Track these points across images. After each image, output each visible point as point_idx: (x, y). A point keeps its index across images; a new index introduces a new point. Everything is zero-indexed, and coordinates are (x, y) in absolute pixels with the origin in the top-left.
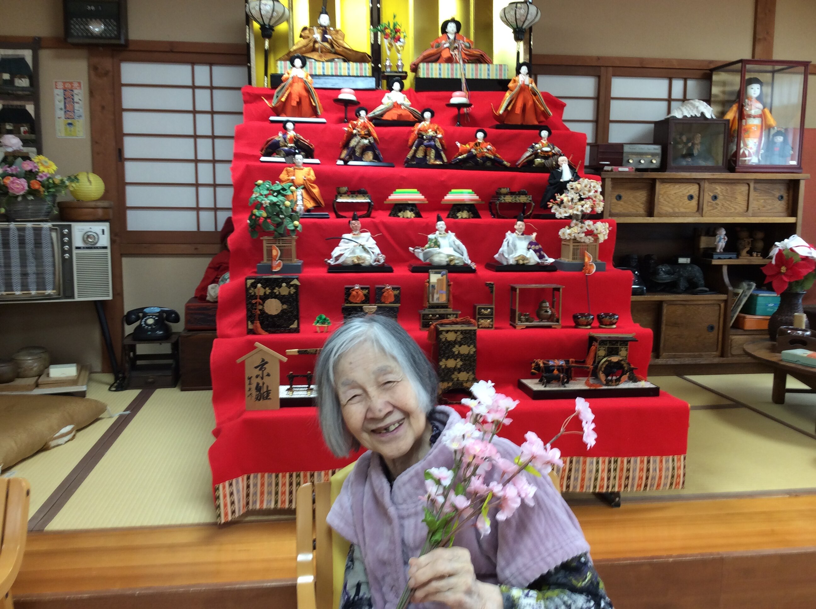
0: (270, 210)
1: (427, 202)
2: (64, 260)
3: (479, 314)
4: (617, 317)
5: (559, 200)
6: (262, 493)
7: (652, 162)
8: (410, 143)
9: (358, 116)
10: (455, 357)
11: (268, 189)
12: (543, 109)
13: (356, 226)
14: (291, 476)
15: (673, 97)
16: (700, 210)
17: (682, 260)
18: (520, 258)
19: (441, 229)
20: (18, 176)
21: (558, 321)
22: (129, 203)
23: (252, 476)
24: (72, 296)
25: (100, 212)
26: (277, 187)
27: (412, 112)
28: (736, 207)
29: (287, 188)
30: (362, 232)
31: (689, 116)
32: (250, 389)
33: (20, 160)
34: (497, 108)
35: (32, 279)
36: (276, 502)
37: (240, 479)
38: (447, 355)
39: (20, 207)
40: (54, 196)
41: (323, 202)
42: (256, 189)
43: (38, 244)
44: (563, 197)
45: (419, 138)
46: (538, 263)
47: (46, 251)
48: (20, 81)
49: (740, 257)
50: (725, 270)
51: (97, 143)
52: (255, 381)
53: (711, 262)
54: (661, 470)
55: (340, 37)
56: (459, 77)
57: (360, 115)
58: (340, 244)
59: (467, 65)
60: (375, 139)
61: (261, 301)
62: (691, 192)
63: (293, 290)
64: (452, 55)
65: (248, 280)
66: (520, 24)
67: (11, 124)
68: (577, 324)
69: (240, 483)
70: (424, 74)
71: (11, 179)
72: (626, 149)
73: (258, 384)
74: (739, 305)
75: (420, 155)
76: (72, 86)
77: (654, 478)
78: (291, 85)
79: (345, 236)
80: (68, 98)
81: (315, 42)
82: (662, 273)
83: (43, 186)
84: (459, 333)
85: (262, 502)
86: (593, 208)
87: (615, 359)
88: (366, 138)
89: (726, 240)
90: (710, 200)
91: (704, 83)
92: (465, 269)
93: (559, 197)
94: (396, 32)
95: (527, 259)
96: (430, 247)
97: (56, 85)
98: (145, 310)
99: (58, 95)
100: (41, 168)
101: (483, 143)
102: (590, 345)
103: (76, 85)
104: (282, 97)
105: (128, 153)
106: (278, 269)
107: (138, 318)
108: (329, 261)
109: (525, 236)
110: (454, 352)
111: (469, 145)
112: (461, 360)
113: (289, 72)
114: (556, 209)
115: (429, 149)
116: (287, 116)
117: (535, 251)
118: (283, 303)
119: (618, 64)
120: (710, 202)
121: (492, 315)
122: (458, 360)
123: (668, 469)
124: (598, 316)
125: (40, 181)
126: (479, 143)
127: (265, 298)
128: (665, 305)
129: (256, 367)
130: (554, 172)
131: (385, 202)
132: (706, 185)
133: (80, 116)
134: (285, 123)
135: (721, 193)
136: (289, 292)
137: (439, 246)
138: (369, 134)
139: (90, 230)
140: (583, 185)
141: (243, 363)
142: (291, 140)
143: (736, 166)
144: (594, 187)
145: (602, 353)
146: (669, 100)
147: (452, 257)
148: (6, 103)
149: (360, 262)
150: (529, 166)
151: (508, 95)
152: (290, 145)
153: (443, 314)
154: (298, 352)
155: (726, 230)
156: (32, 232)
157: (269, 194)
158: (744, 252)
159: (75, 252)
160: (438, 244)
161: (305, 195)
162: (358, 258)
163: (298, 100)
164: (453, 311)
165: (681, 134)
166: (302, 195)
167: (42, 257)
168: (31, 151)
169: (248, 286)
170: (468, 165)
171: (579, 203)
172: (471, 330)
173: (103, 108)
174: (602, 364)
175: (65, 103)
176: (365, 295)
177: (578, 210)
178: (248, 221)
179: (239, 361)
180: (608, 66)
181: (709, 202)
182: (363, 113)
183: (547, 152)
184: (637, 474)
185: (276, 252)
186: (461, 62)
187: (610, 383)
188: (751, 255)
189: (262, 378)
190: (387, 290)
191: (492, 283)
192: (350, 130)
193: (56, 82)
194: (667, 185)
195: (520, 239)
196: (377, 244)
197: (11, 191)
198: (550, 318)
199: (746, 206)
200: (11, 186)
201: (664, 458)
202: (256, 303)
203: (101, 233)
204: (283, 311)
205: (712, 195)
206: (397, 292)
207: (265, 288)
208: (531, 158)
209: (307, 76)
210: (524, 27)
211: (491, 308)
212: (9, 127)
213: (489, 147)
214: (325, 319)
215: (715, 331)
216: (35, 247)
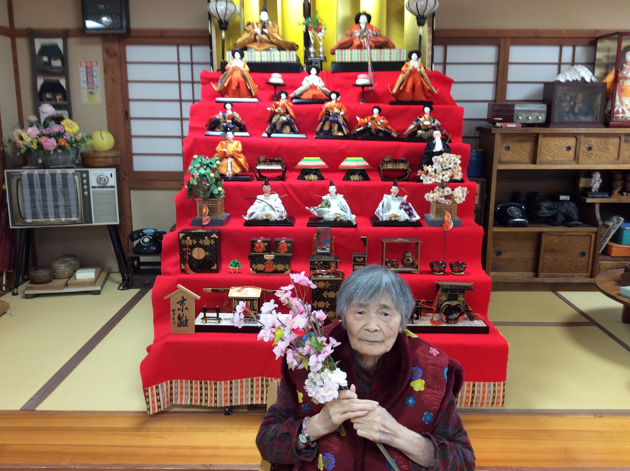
0: (199, 180)
1: (328, 167)
2: (84, 196)
3: (355, 261)
4: (464, 266)
5: (425, 170)
6: (182, 393)
7: (538, 118)
8: (319, 119)
9: (279, 98)
10: (325, 300)
11: (200, 163)
12: (429, 88)
13: (267, 190)
14: (201, 383)
15: (563, 61)
16: (577, 160)
17: (562, 198)
18: (392, 215)
19: (331, 192)
20: (50, 136)
21: (417, 268)
22: (134, 151)
23: (174, 381)
24: (91, 222)
25: (110, 160)
26: (206, 161)
27: (324, 92)
28: (608, 156)
29: (214, 162)
30: (271, 194)
31: (571, 80)
32: (174, 318)
33: (53, 122)
34: (392, 89)
35: (62, 210)
36: (191, 400)
37: (164, 383)
38: (318, 298)
39: (53, 157)
40: (77, 149)
41: (247, 169)
42: (192, 162)
43: (65, 185)
44: (429, 168)
45: (326, 114)
46: (407, 220)
47: (71, 190)
48: (55, 62)
49: (612, 196)
50: (597, 208)
51: (110, 106)
52: (177, 313)
53: (585, 200)
54: (484, 392)
55: (275, 30)
56: (366, 60)
57: (281, 97)
58: (255, 203)
59: (373, 50)
60: (291, 116)
61: (189, 249)
62: (569, 144)
63: (213, 242)
64: (361, 43)
65: (180, 234)
66: (421, 13)
67: (50, 94)
68: (432, 272)
69: (164, 387)
70: (338, 59)
71: (45, 138)
72: (517, 108)
73: (179, 315)
74: (608, 236)
75: (326, 128)
76: (92, 64)
77: (478, 398)
78: (232, 73)
79: (259, 197)
80: (89, 74)
81: (256, 34)
82: (544, 208)
83: (68, 142)
84: (327, 282)
85: (181, 400)
86: (451, 177)
87: (454, 303)
88: (285, 116)
89: (600, 182)
90: (586, 150)
91: (591, 49)
92: (349, 224)
93: (426, 168)
94: (318, 26)
95: (397, 216)
96: (322, 207)
97: (80, 64)
98: (143, 231)
99: (82, 71)
100: (67, 129)
101: (378, 118)
102: (437, 291)
103: (94, 63)
104: (225, 82)
105: (133, 114)
106: (207, 223)
107: (140, 237)
108: (244, 217)
109: (399, 197)
110: (323, 297)
111: (367, 118)
112: (329, 302)
113: (231, 62)
114: (424, 177)
115: (333, 123)
116: (229, 97)
117: (406, 210)
118: (206, 251)
119: (515, 35)
120: (586, 152)
121: (364, 262)
122: (327, 302)
123: (489, 392)
124: (450, 264)
125: (66, 139)
126: (374, 118)
127: (192, 247)
128: (544, 235)
129: (178, 303)
130: (429, 143)
131: (295, 168)
132: (583, 139)
133: (98, 87)
134: (225, 103)
135: (596, 144)
136: (210, 243)
137: (329, 206)
138: (287, 112)
139: (102, 174)
140: (445, 159)
141: (169, 299)
142: (229, 118)
143: (610, 121)
144: (454, 160)
145: (444, 298)
146: (560, 64)
147: (338, 215)
148: (46, 78)
149: (268, 218)
150: (413, 136)
151: (401, 77)
152: (228, 121)
153: (325, 261)
154: (212, 290)
155: (601, 174)
156: (60, 176)
157: (201, 166)
158: (616, 192)
159: (91, 190)
160: (329, 204)
161: (234, 163)
162: (267, 216)
163: (237, 84)
164: (335, 258)
165: (565, 94)
166: (231, 163)
167: (68, 194)
168: (65, 113)
169: (180, 238)
170: (365, 135)
171: (441, 174)
172: (337, 280)
173: (113, 80)
174: (443, 308)
175: (87, 77)
176: (265, 247)
177: (439, 179)
178: (186, 187)
179: (166, 298)
180: (507, 37)
181: (584, 152)
182: (283, 96)
183: (426, 126)
184: (465, 395)
185: (205, 210)
186: (368, 48)
187: (450, 322)
188: (622, 195)
189: (182, 311)
190: (282, 243)
191: (365, 237)
192: (273, 109)
193: (80, 62)
194: (549, 138)
195: (394, 200)
196: (282, 203)
197: (44, 147)
198: (412, 265)
199: (617, 155)
200: (44, 144)
201: (487, 383)
202: (186, 250)
203: (110, 176)
204: (206, 256)
205: (587, 146)
206: (289, 245)
207: (193, 240)
208: (414, 130)
209: (245, 65)
210: (425, 14)
211: (364, 258)
212: (48, 96)
213: (381, 121)
214: (237, 263)
215: (586, 257)
216: (63, 187)
